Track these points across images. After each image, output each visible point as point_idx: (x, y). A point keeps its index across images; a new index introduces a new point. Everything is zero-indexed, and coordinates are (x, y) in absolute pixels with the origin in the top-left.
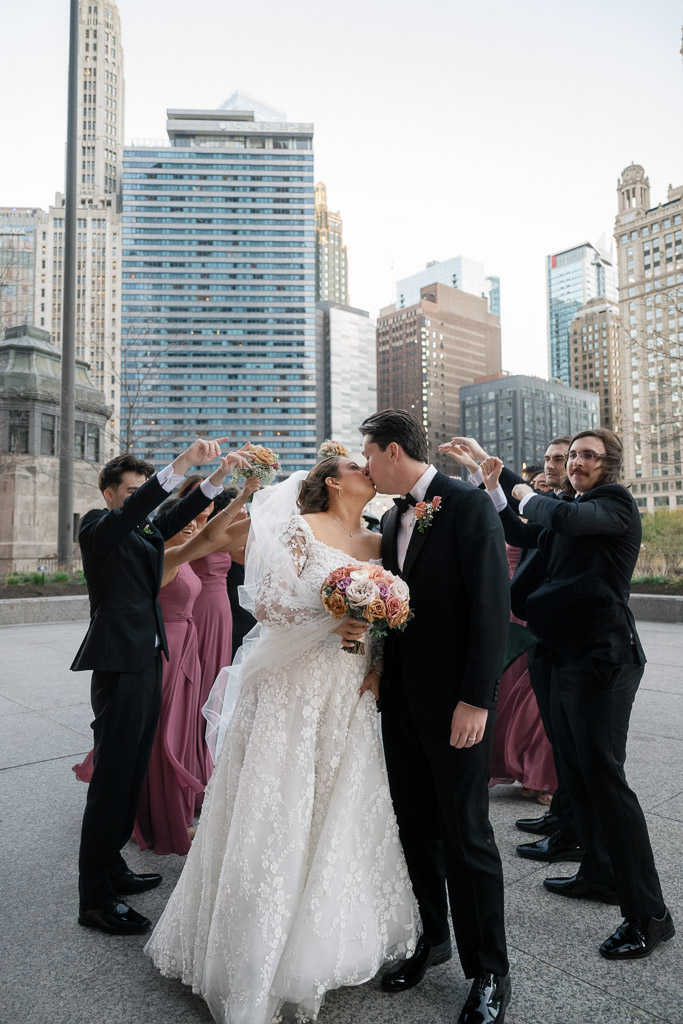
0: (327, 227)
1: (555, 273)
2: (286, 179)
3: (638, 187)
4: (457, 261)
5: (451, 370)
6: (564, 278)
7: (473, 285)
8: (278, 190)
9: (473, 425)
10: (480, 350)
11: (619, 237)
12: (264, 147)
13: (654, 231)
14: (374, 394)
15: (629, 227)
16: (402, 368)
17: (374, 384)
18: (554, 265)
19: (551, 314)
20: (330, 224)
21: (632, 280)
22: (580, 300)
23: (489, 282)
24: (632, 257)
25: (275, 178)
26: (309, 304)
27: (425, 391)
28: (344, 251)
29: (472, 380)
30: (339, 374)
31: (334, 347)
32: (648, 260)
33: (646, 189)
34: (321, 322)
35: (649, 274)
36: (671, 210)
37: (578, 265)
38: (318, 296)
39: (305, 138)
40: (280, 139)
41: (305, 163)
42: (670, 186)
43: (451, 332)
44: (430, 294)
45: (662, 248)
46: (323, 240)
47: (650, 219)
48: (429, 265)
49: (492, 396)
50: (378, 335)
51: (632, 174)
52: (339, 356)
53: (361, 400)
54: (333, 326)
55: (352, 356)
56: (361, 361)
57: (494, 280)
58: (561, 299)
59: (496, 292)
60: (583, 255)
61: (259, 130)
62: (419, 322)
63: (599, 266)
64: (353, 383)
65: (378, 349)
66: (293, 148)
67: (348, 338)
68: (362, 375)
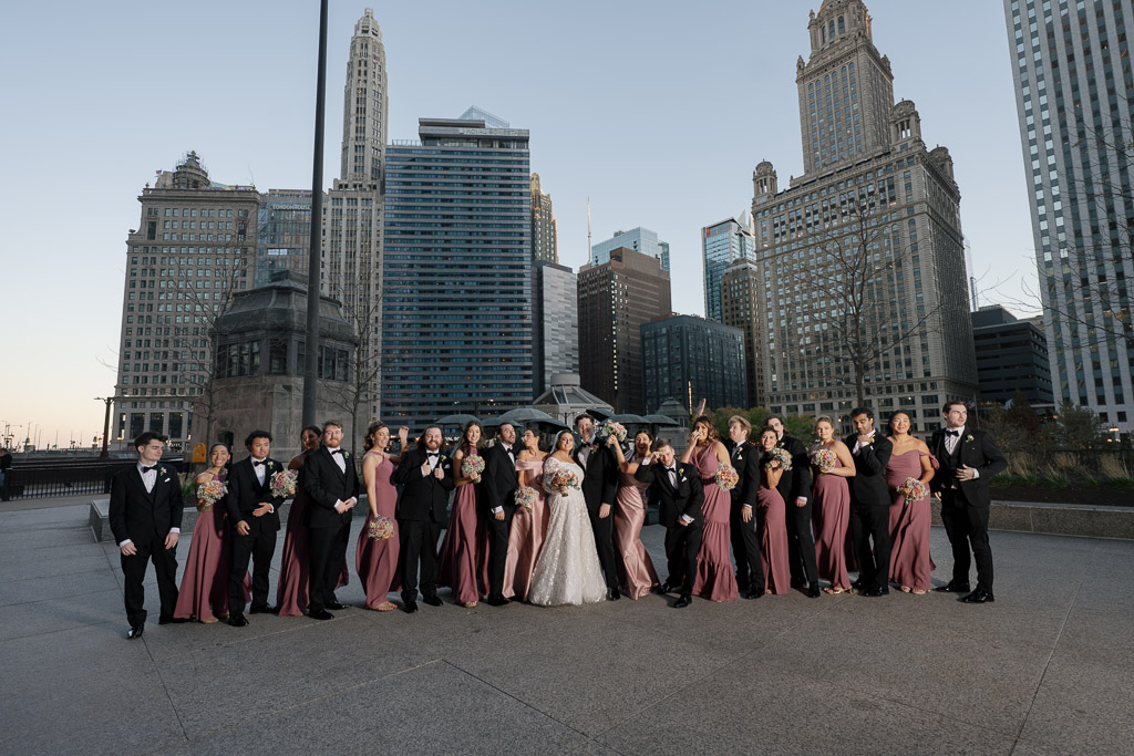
0: (540, 206)
1: (709, 240)
2: (509, 170)
3: (769, 177)
4: (637, 232)
5: (634, 312)
6: (716, 244)
7: (648, 250)
8: (503, 178)
9: (651, 352)
10: (655, 297)
11: (755, 214)
12: (492, 146)
13: (781, 210)
14: (576, 330)
15: (762, 207)
16: (597, 310)
17: (576, 323)
18: (708, 235)
19: (706, 270)
20: (542, 204)
21: (766, 245)
22: (728, 260)
23: (661, 247)
24: (765, 228)
25: (501, 169)
26: (527, 262)
27: (614, 328)
28: (554, 224)
29: (649, 319)
30: (549, 315)
31: (546, 295)
32: (777, 230)
33: (774, 179)
34: (536, 276)
35: (778, 240)
36: (793, 195)
37: (726, 235)
38: (533, 257)
39: (523, 140)
40: (504, 141)
41: (523, 160)
42: (791, 177)
43: (634, 283)
44: (617, 255)
45: (787, 222)
46: (537, 216)
47: (778, 201)
48: (616, 234)
49: (664, 331)
50: (579, 286)
51: (764, 168)
52: (550, 301)
53: (566, 335)
54: (545, 279)
55: (559, 301)
56: (566, 305)
57: (665, 246)
58: (714, 259)
59: (667, 253)
60: (729, 228)
61: (488, 134)
62: (610, 276)
63: (741, 235)
64: (560, 321)
65: (578, 297)
66: (514, 148)
67: (556, 287)
68: (568, 316)
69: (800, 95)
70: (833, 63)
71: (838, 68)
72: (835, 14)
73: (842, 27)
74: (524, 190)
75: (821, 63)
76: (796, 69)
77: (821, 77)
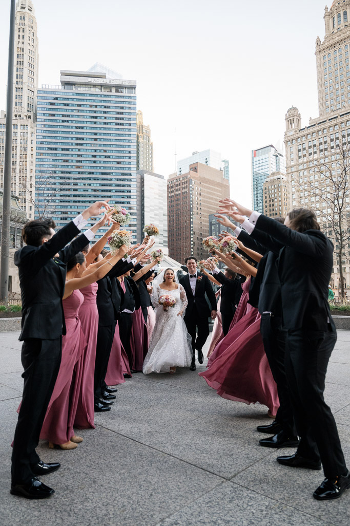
0: (143, 133)
1: (256, 159)
2: (122, 108)
3: (295, 118)
4: (208, 152)
5: (205, 206)
6: (260, 162)
7: (215, 164)
8: (118, 113)
11: (286, 142)
12: (111, 91)
13: (303, 140)
14: (166, 218)
15: (291, 138)
16: (180, 205)
17: (166, 213)
18: (255, 155)
19: (254, 179)
20: (144, 131)
21: (293, 164)
22: (268, 173)
23: (223, 163)
24: (293, 152)
25: (116, 107)
26: (133, 171)
27: (191, 217)
28: (151, 145)
29: (215, 211)
30: (149, 207)
31: (146, 193)
32: (301, 154)
33: (299, 120)
34: (139, 181)
35: (301, 161)
36: (311, 130)
37: (266, 156)
38: (138, 168)
39: (132, 88)
40: (119, 88)
41: (131, 101)
42: (311, 119)
43: (205, 187)
44: (194, 168)
45: (307, 148)
46: (141, 140)
47: (301, 134)
48: (194, 154)
50: (168, 188)
51: (292, 112)
52: (149, 198)
53: (159, 221)
54: (146, 183)
55: (155, 198)
56: (160, 201)
57: (226, 162)
58: (259, 172)
59: (227, 167)
60: (269, 151)
61: (108, 83)
62: (189, 181)
63: (277, 156)
64: (155, 212)
65: (168, 195)
66: (125, 92)
67: (153, 188)
68: (160, 208)
69: (317, 63)
70: (339, 42)
71: (342, 46)
72: (341, 9)
73: (345, 18)
74: (132, 122)
75: (332, 42)
76: (315, 45)
77: (332, 51)
